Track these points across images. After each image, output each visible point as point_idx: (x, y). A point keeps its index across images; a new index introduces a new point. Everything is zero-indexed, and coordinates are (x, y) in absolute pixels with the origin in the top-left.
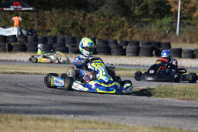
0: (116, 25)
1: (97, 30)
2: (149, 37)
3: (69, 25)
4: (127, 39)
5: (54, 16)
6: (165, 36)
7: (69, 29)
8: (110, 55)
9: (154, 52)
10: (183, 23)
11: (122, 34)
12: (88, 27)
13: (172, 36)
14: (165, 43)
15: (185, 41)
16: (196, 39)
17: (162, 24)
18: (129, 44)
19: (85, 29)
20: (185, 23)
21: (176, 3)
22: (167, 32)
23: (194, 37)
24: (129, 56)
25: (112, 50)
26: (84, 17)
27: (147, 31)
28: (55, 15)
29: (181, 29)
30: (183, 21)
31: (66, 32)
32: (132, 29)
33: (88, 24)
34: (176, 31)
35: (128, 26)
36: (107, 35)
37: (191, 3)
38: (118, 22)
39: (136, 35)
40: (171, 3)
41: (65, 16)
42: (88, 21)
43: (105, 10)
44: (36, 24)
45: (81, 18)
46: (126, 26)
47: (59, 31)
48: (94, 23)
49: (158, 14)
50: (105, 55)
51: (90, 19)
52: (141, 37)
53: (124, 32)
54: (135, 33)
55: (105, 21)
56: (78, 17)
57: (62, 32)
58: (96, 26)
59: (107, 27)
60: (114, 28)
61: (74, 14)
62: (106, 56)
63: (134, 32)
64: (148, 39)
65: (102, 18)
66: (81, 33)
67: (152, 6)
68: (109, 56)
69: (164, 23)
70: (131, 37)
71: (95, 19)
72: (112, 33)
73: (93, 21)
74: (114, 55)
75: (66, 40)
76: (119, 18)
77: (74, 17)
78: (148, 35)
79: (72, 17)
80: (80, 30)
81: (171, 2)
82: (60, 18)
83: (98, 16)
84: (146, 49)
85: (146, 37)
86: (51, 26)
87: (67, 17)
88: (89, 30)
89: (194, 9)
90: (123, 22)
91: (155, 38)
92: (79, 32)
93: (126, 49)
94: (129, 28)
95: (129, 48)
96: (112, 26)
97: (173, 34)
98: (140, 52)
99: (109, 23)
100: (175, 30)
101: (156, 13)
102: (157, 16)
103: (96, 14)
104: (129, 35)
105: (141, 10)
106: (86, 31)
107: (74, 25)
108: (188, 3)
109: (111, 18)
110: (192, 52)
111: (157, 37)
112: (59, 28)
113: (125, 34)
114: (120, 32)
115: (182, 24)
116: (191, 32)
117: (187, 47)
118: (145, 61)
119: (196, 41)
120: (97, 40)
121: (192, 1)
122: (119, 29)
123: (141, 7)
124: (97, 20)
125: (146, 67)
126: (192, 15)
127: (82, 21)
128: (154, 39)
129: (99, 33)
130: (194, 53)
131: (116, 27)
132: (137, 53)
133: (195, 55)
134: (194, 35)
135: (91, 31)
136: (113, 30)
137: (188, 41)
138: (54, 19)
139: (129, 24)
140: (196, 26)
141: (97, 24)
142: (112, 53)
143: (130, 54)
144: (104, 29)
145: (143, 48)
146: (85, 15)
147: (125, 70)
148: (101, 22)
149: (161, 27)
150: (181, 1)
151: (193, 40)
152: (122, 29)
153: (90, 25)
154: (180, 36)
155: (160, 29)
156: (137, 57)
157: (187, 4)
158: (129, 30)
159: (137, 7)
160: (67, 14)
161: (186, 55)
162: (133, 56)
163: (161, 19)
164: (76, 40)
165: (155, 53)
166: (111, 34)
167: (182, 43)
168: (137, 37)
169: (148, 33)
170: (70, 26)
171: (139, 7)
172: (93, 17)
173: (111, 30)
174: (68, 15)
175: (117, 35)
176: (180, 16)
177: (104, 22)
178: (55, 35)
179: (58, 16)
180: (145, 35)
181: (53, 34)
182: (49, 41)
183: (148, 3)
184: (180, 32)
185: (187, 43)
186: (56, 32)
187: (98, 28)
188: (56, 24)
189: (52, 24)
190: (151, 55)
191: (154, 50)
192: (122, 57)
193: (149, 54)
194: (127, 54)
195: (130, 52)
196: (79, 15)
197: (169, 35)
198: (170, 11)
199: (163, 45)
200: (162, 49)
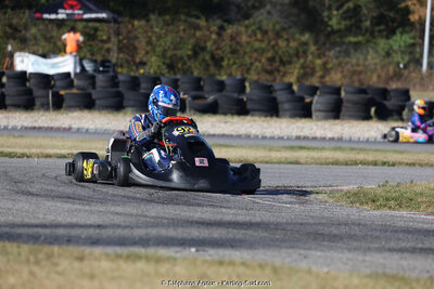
0: (291, 51)
1: (247, 60)
2: (362, 77)
3: (187, 51)
4: (315, 81)
5: (153, 32)
6: (398, 75)
7: (186, 58)
8: (277, 116)
9: (373, 110)
11: (302, 71)
12: (229, 56)
13: (413, 75)
14: (396, 90)
17: (391, 47)
18: (318, 93)
19: (222, 59)
21: (423, 3)
22: (401, 66)
24: (318, 119)
25: (280, 106)
26: (219, 35)
27: (358, 65)
28: (157, 30)
29: (433, 60)
31: (180, 65)
32: (324, 60)
33: (228, 49)
34: (421, 65)
35: (316, 52)
36: (270, 73)
38: (293, 44)
39: (333, 72)
40: (410, 3)
41: (178, 32)
42: (228, 42)
43: (266, 18)
44: (115, 48)
45: (214, 36)
46: (312, 53)
47: (164, 63)
48: (242, 46)
49: (382, 27)
50: (266, 116)
51: (232, 38)
52: (344, 77)
53: (308, 67)
54: (332, 69)
55: (266, 42)
56: (208, 33)
57: (171, 67)
58: (245, 53)
59: (270, 54)
60: (285, 59)
61: (197, 28)
62: (269, 118)
63: (330, 66)
64: (360, 81)
65: (259, 36)
66: (212, 69)
67: (368, 9)
68: (275, 119)
69: (396, 47)
70: (322, 77)
71: (244, 38)
72: (282, 68)
73: (238, 43)
74: (285, 116)
75: (179, 83)
76: (297, 36)
77: (198, 34)
78: (360, 73)
79: (194, 35)
80: (210, 62)
82: (166, 35)
83: (250, 31)
84: (355, 103)
85: (355, 78)
86: (147, 53)
87: (181, 33)
88: (231, 62)
90: (305, 44)
91: (375, 78)
92: (208, 65)
93: (311, 103)
94: (319, 57)
95: (318, 101)
96: (280, 53)
97: (414, 71)
98: (343, 109)
99: (273, 47)
100: (419, 62)
101: (378, 24)
102: (380, 31)
103: (247, 27)
104: (319, 74)
105: (345, 19)
106: (225, 63)
107: (198, 50)
109: (278, 35)
111: (379, 77)
112: (164, 56)
113: (308, 70)
114: (298, 66)
118: (353, 130)
120: (247, 84)
122: (295, 59)
123: (344, 13)
124: (248, 40)
125: (354, 142)
127: (215, 42)
128: (374, 81)
129: (253, 68)
131: (290, 56)
132: (335, 112)
135: (234, 63)
136: (283, 63)
138: (154, 39)
139: (318, 49)
141: (248, 50)
142: (281, 113)
143: (322, 114)
144: (263, 60)
145: (348, 101)
146: (222, 28)
147: (308, 149)
148: (257, 45)
149: (388, 54)
152: (302, 60)
153: (234, 52)
154: (430, 75)
155: (387, 60)
156: (337, 121)
158: (319, 62)
159: (335, 12)
160: (182, 28)
162: (327, 118)
163: (388, 38)
164: (202, 83)
165: (376, 112)
166: (278, 71)
168: (335, 78)
169: (359, 69)
170: (190, 53)
171: (341, 11)
172: (239, 34)
173: (279, 62)
174: (184, 30)
175: (292, 73)
176: (431, 30)
177: (263, 45)
178: (155, 73)
179: (163, 31)
180: (354, 72)
181: (152, 71)
182: (143, 85)
183: (359, 3)
184: (429, 64)
186: (159, 66)
187: (250, 57)
188: (159, 50)
189: (149, 48)
190: (367, 117)
191: (373, 106)
192: (303, 120)
193: (363, 114)
194: (314, 114)
195: (319, 111)
196: (208, 29)
197: (406, 72)
198: (409, 20)
199: (392, 94)
200: (391, 103)
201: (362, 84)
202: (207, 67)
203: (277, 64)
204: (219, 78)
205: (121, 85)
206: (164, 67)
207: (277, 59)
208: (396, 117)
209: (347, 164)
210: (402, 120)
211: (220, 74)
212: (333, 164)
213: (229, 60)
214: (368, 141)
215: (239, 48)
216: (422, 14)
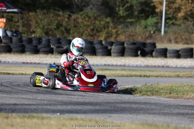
0: (101, 26)
1: (82, 30)
2: (134, 37)
3: (54, 26)
4: (112, 39)
6: (150, 37)
7: (53, 30)
8: (96, 55)
9: (139, 52)
10: (168, 23)
11: (107, 35)
12: (74, 28)
13: (157, 36)
14: (150, 43)
15: (170, 41)
16: (181, 40)
17: (147, 24)
18: (114, 45)
19: (70, 30)
20: (170, 23)
21: (161, 3)
22: (152, 32)
23: (179, 37)
24: (114, 57)
25: (97, 51)
26: (68, 18)
27: (132, 32)
28: (40, 17)
29: (167, 29)
30: (167, 21)
31: (51, 33)
32: (116, 30)
33: (73, 25)
34: (161, 32)
35: (113, 26)
36: (92, 36)
37: (176, 3)
38: (103, 23)
39: (120, 35)
40: (155, 4)
41: (50, 17)
42: (73, 22)
43: (89, 11)
44: (21, 25)
45: (66, 19)
46: (111, 27)
47: (43, 32)
48: (79, 24)
49: (143, 15)
50: (90, 55)
51: (75, 20)
52: (126, 37)
53: (109, 33)
55: (90, 21)
56: (63, 18)
57: (47, 33)
58: (81, 27)
59: (92, 27)
60: (98, 29)
61: (59, 15)
62: (91, 56)
63: (119, 32)
64: (133, 39)
65: (87, 19)
66: (65, 34)
67: (137, 7)
68: (94, 57)
69: (149, 24)
70: (116, 38)
71: (80, 20)
72: (97, 34)
73: (77, 22)
74: (99, 55)
75: (51, 41)
76: (104, 19)
77: (59, 18)
78: (133, 36)
79: (57, 19)
80: (64, 31)
81: (156, 2)
82: (44, 19)
83: (83, 17)
84: (131, 49)
85: (131, 38)
86: (36, 27)
87: (51, 18)
88: (74, 31)
89: (179, 9)
90: (108, 23)
91: (140, 38)
93: (111, 49)
94: (114, 28)
95: (114, 48)
96: (96, 26)
97: (158, 35)
98: (126, 52)
99: (93, 24)
100: (160, 31)
101: (141, 13)
102: (142, 17)
103: (81, 15)
104: (114, 36)
105: (126, 11)
106: (71, 32)
107: (59, 26)
108: (173, 3)
109: (96, 19)
110: (178, 51)
111: (142, 37)
112: (43, 29)
114: (105, 32)
115: (167, 25)
116: (176, 32)
117: (172, 47)
118: (130, 61)
119: (182, 42)
121: (177, 1)
122: (103, 30)
123: (126, 8)
124: (82, 21)
125: (131, 67)
126: (177, 15)
127: (67, 22)
128: (139, 39)
129: (84, 34)
130: (180, 53)
131: (101, 28)
132: (122, 53)
133: (180, 54)
134: (180, 35)
135: (76, 32)
136: (98, 31)
137: (173, 41)
138: (39, 21)
139: (114, 25)
140: (180, 26)
141: (82, 25)
142: (97, 54)
143: (116, 54)
144: (89, 30)
145: (128, 48)
146: (70, 16)
147: (110, 70)
148: (86, 23)
149: (146, 27)
150: (166, 1)
151: (178, 40)
152: (106, 30)
153: (75, 26)
154: (165, 36)
155: (145, 30)
156: (123, 58)
157: (171, 5)
158: (114, 31)
159: (121, 8)
160: (51, 15)
161: (172, 55)
162: (118, 56)
163: (145, 19)
164: (61, 41)
165: (141, 53)
166: (96, 35)
167: (167, 43)
168: (122, 38)
169: (133, 34)
170: (55, 27)
171: (124, 8)
172: (77, 18)
173: (96, 31)
174: (53, 17)
175: (102, 36)
176: (165, 16)
177: (89, 23)
178: (39, 36)
179: (43, 17)
180: (130, 35)
181: (38, 36)
182: (34, 42)
183: (133, 4)
184: (165, 32)
185: (172, 44)
186: (41, 33)
187: (83, 29)
188: (41, 26)
189: (37, 25)
190: (137, 56)
191: (139, 50)
192: (108, 57)
193: (134, 54)
194: (112, 54)
195: (115, 53)
196: (64, 16)
197: (154, 35)
198: (155, 11)
199: (148, 45)
200: (147, 49)
201: (134, 41)
202: (63, 34)
203: (95, 32)
204: (68, 38)
205: (24, 42)
206: (43, 33)
207: (95, 29)
208: (150, 55)
209: (128, 77)
210: (152, 56)
211: (69, 37)
212: (121, 76)
213: (73, 30)
214: (137, 66)
215: (78, 24)
216: (161, 9)
